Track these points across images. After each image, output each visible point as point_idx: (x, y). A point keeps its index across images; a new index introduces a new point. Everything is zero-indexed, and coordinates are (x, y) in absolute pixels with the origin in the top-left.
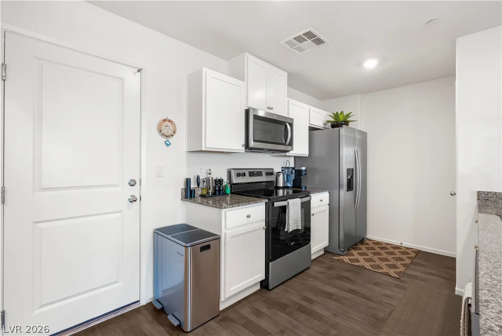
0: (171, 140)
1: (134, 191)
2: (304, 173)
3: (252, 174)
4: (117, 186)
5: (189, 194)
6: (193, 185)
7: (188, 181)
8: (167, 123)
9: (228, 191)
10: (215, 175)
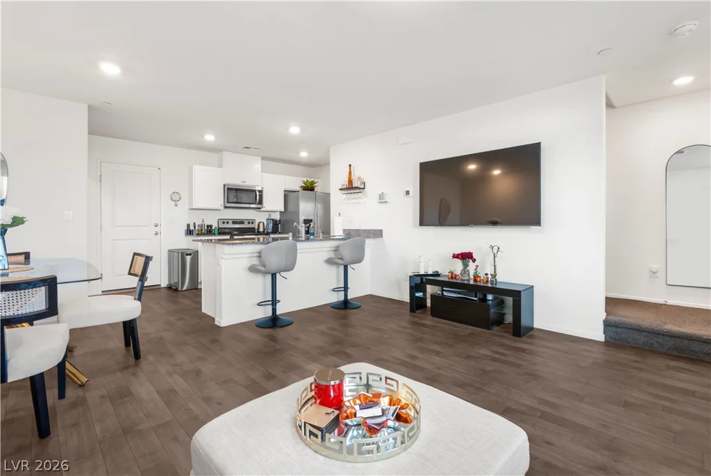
0: (178, 203)
1: (157, 229)
2: (278, 222)
3: (234, 222)
4: (147, 226)
5: (189, 232)
6: (192, 228)
7: (188, 225)
8: (176, 194)
9: (216, 232)
10: (207, 223)
